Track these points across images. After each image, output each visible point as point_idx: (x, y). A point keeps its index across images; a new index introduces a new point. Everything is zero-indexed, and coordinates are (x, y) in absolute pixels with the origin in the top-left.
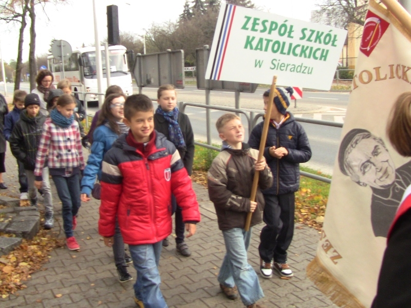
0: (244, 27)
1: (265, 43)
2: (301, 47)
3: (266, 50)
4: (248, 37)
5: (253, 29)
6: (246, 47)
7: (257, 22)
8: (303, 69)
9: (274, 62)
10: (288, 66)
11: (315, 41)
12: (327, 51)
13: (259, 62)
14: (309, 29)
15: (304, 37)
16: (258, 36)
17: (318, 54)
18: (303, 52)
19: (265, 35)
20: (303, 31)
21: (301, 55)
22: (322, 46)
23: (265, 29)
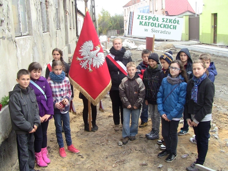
0: (138, 18)
1: (147, 23)
2: (163, 25)
3: (148, 25)
4: (140, 22)
5: (142, 19)
6: (140, 25)
7: (143, 16)
8: (166, 32)
9: (153, 30)
10: (159, 31)
11: (169, 22)
12: (176, 26)
13: (146, 29)
14: (165, 19)
15: (164, 21)
16: (144, 21)
17: (172, 27)
18: (165, 26)
19: (147, 21)
20: (163, 19)
21: (164, 28)
22: (173, 24)
23: (146, 19)
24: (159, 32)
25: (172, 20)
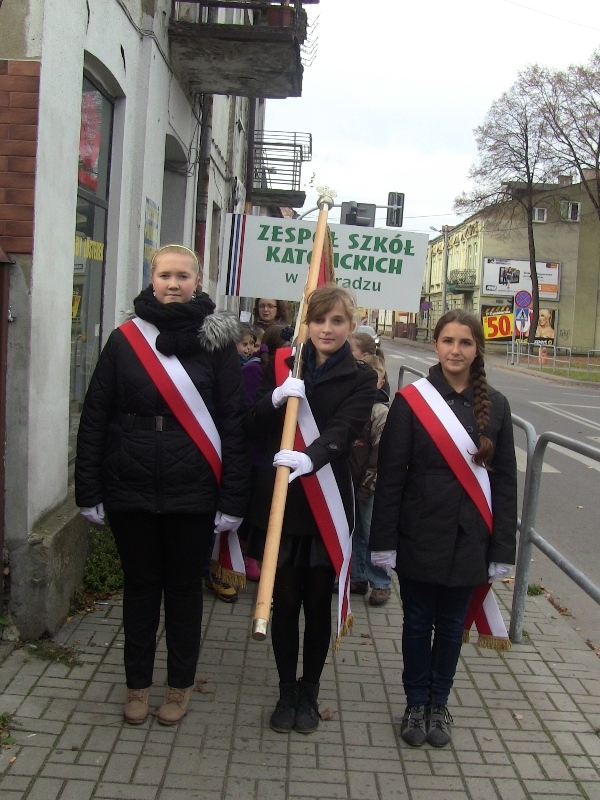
0: (262, 237)
1: (295, 255)
2: (354, 257)
3: (299, 261)
4: (270, 248)
5: (275, 238)
6: (269, 259)
7: (279, 230)
8: (363, 284)
11: (376, 249)
12: (400, 262)
13: (292, 275)
14: (361, 236)
15: (355, 245)
16: (283, 246)
17: (385, 265)
18: (358, 263)
19: (294, 245)
20: (352, 237)
21: (356, 268)
22: (389, 255)
23: (292, 239)
25: (385, 239)
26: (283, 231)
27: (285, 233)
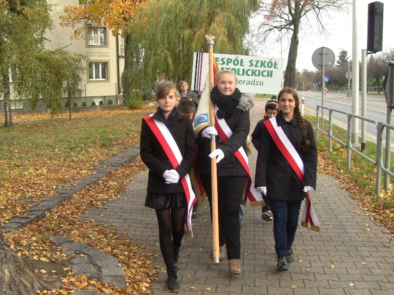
2: (251, 70)
8: (256, 83)
10: (244, 81)
11: (261, 67)
12: (272, 72)
14: (254, 61)
15: (252, 65)
17: (265, 74)
18: (253, 73)
19: (225, 66)
20: (250, 61)
21: (252, 75)
22: (267, 69)
23: (224, 63)
24: (245, 83)
25: (265, 62)
26: (220, 59)
27: (220, 60)
